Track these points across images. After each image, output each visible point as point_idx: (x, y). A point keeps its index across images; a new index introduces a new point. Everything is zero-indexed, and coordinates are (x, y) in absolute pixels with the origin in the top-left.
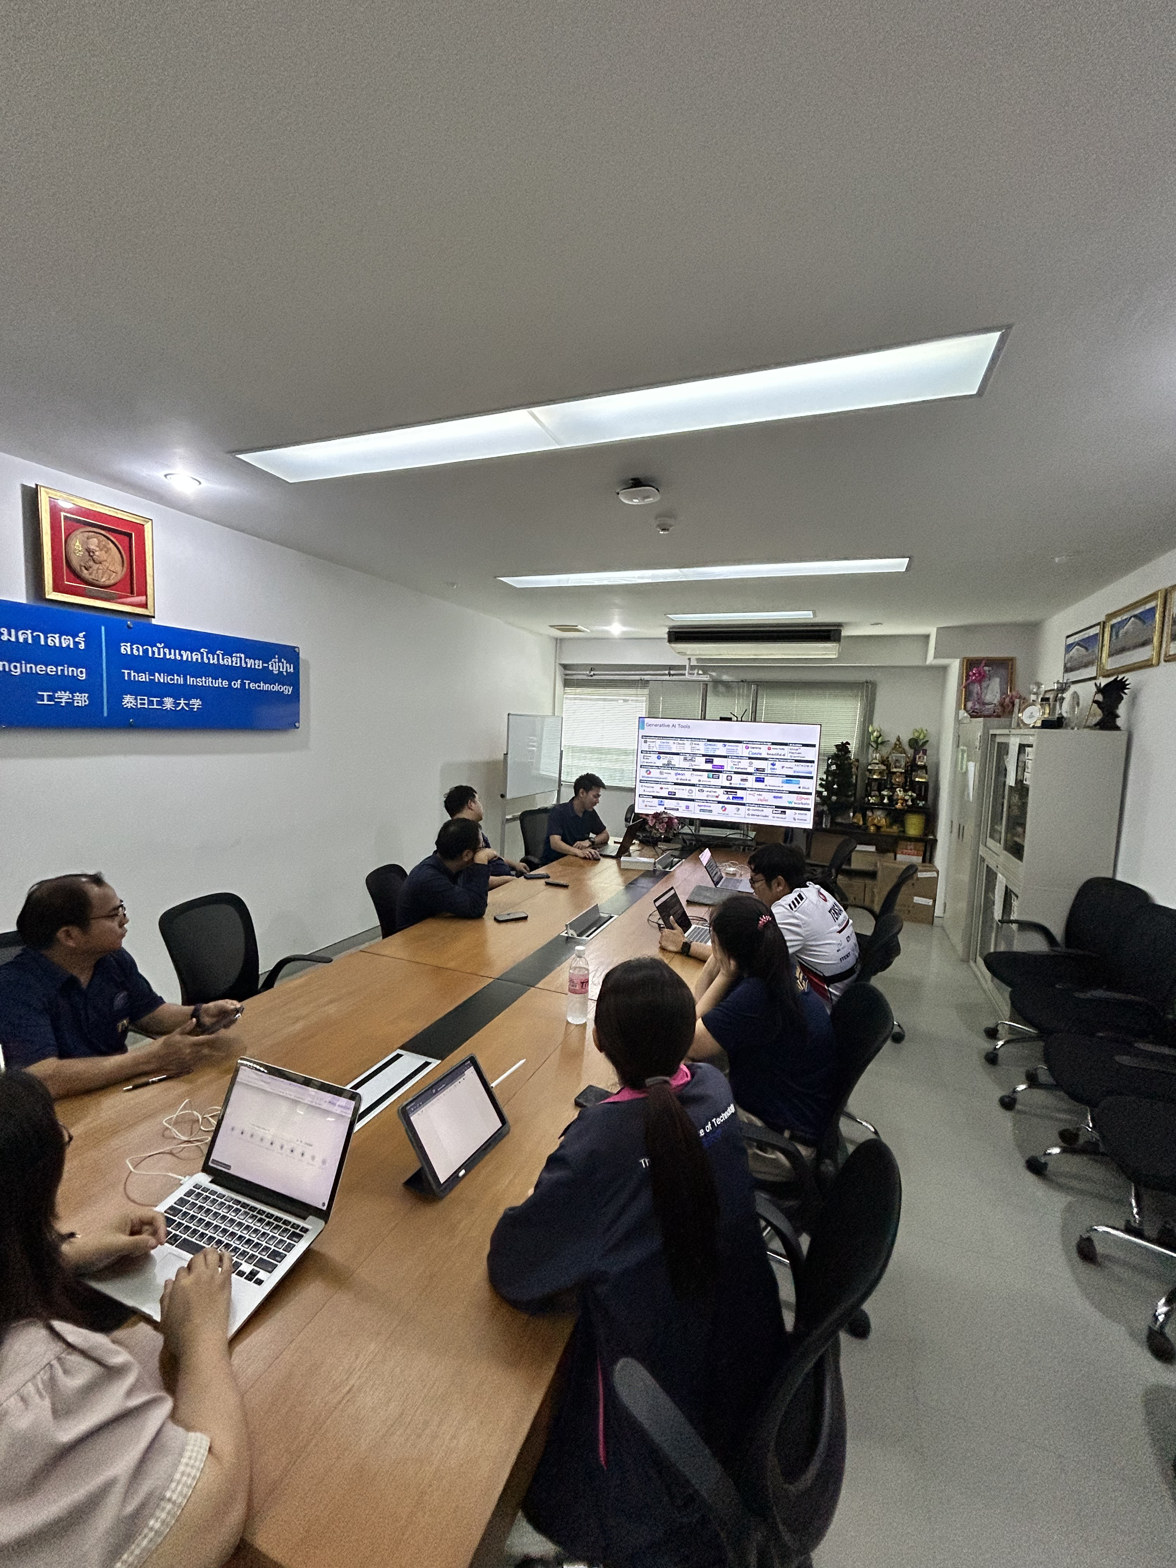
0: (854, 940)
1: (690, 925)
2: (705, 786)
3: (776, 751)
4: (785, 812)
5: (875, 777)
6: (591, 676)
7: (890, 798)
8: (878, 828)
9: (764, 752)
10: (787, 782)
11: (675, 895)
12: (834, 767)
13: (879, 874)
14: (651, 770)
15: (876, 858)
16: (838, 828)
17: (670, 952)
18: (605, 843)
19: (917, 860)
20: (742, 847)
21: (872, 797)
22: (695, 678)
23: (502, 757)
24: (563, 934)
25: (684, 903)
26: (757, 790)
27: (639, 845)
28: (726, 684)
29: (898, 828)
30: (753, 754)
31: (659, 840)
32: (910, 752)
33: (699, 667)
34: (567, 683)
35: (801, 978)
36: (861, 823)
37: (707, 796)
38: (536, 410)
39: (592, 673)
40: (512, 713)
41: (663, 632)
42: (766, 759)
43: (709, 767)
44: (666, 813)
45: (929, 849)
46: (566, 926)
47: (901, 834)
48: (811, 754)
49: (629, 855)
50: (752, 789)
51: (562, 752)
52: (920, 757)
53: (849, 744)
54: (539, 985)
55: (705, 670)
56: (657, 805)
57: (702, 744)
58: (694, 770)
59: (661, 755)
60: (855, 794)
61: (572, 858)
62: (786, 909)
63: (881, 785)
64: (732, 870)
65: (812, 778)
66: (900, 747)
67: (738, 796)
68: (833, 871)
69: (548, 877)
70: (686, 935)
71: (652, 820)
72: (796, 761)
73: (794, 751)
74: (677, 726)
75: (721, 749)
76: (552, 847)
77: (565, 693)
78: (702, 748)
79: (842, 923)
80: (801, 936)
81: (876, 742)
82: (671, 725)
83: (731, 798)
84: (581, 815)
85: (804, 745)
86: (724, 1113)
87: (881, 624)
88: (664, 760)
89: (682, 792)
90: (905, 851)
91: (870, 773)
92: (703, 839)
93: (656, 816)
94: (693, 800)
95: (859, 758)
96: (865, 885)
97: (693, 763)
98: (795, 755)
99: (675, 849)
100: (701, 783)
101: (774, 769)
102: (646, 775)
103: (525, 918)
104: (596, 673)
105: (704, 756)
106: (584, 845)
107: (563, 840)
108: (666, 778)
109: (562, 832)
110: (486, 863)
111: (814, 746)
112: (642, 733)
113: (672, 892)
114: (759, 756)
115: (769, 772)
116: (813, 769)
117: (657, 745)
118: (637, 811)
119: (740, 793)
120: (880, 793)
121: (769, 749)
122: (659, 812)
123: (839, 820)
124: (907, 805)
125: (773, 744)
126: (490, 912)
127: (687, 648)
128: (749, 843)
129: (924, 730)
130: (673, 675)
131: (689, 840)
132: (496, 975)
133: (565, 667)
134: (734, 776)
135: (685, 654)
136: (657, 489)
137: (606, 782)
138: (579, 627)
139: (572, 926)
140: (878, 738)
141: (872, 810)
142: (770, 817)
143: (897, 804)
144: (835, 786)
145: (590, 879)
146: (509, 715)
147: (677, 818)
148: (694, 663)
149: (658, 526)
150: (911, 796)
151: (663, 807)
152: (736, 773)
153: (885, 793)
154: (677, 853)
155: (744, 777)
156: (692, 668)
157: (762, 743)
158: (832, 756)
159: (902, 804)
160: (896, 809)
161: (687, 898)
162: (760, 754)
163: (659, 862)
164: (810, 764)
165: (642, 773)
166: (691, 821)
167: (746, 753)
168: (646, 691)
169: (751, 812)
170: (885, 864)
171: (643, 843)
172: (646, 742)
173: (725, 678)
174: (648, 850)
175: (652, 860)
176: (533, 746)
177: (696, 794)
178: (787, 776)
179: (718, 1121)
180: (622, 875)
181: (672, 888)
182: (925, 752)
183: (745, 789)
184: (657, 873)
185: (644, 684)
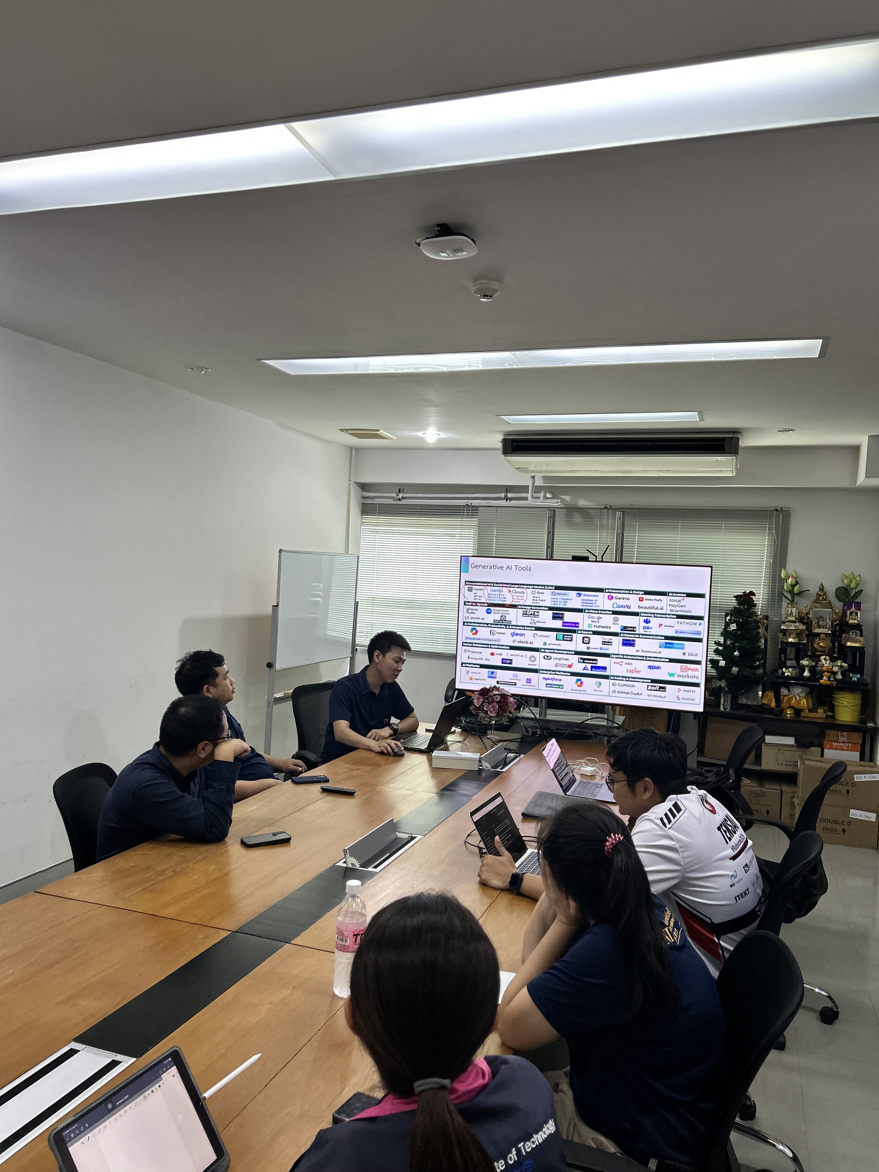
0: (754, 869)
1: (524, 849)
2: (553, 651)
3: (650, 602)
4: (664, 688)
5: (790, 640)
6: (399, 500)
7: (812, 670)
8: (797, 712)
9: (633, 603)
10: (667, 646)
11: (503, 806)
12: (733, 627)
13: (801, 778)
14: (477, 628)
15: (795, 755)
16: (743, 712)
17: (495, 888)
18: (413, 731)
19: (853, 756)
20: (606, 738)
21: (787, 668)
22: (540, 503)
23: (270, 611)
24: (341, 864)
25: (517, 817)
26: (624, 656)
27: (461, 734)
28: (584, 512)
29: (825, 711)
30: (618, 606)
31: (488, 727)
32: (839, 606)
33: (547, 489)
34: (367, 509)
35: (672, 924)
36: (773, 704)
37: (556, 666)
38: (296, 125)
39: (400, 495)
40: (284, 549)
41: (496, 441)
42: (636, 614)
43: (558, 624)
44: (497, 689)
45: (868, 741)
46: (345, 851)
47: (829, 721)
48: (700, 607)
49: (447, 749)
50: (618, 656)
51: (356, 604)
52: (851, 613)
53: (754, 595)
54: (297, 941)
55: (555, 492)
56: (486, 677)
57: (548, 592)
58: (538, 629)
59: (492, 608)
60: (764, 665)
61: (365, 754)
62: (657, 825)
63: (800, 651)
64: (589, 769)
65: (700, 640)
66: (825, 599)
67: (598, 665)
68: (731, 771)
69: (327, 781)
70: (517, 864)
71: (478, 699)
72: (679, 617)
73: (676, 603)
74: (514, 568)
75: (574, 600)
76: (336, 738)
77: (362, 524)
78: (548, 598)
79: (737, 845)
80: (680, 865)
81: (791, 592)
82: (505, 567)
83: (589, 668)
84: (377, 691)
85: (689, 595)
86: (537, 1133)
87: (792, 430)
88: (496, 615)
89: (521, 660)
90: (835, 744)
91: (785, 634)
92: (552, 727)
93: (484, 692)
94: (535, 671)
95: (769, 614)
96: (782, 792)
97: (536, 619)
98: (677, 608)
99: (511, 741)
100: (547, 647)
101: (648, 628)
102: (471, 635)
103: (286, 841)
104: (404, 495)
105: (550, 609)
106: (383, 734)
107: (352, 727)
108: (499, 640)
109: (350, 715)
110: (232, 760)
111: (702, 596)
112: (465, 577)
113: (498, 801)
114: (626, 610)
115: (642, 631)
116: (701, 627)
117: (484, 595)
118: (458, 686)
119: (601, 662)
120: (798, 663)
121: (641, 600)
122: (488, 687)
123: (743, 701)
124: (836, 680)
125: (647, 593)
126: (235, 832)
127: (530, 463)
128: (615, 731)
129: (856, 575)
130: (511, 499)
131: (532, 727)
132: (234, 927)
133: (364, 487)
134: (592, 637)
135: (528, 471)
136: (472, 240)
137: (413, 647)
138: (381, 432)
139: (353, 851)
140: (793, 586)
141: (788, 686)
142: (645, 696)
143: (822, 678)
144: (736, 653)
145: (388, 782)
146: (280, 551)
147: (513, 695)
148: (539, 483)
149: (478, 291)
150: (841, 666)
151: (495, 680)
152: (595, 633)
153: (805, 662)
154: (514, 746)
155: (607, 638)
156: (537, 489)
157: (630, 592)
158: (731, 611)
159: (829, 678)
160: (821, 685)
161: (522, 809)
162: (629, 607)
163: (487, 759)
164: (698, 621)
165: (466, 632)
166: (536, 701)
167: (609, 605)
168: (474, 521)
169: (617, 688)
170: (808, 763)
171: (467, 731)
172: (470, 590)
173: (582, 503)
174: (471, 741)
175: (477, 756)
176: (318, 596)
177: (540, 661)
178: (667, 638)
179: (528, 1146)
180: (434, 776)
181: (499, 795)
182: (858, 606)
183: (607, 655)
184: (484, 774)
185: (472, 511)
